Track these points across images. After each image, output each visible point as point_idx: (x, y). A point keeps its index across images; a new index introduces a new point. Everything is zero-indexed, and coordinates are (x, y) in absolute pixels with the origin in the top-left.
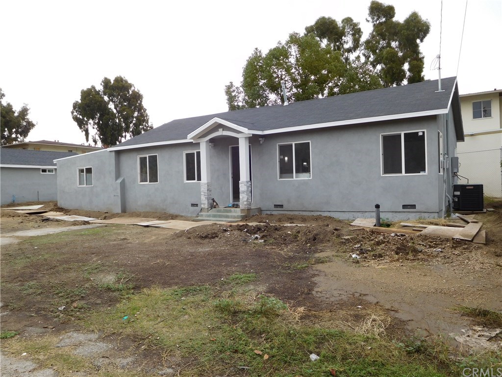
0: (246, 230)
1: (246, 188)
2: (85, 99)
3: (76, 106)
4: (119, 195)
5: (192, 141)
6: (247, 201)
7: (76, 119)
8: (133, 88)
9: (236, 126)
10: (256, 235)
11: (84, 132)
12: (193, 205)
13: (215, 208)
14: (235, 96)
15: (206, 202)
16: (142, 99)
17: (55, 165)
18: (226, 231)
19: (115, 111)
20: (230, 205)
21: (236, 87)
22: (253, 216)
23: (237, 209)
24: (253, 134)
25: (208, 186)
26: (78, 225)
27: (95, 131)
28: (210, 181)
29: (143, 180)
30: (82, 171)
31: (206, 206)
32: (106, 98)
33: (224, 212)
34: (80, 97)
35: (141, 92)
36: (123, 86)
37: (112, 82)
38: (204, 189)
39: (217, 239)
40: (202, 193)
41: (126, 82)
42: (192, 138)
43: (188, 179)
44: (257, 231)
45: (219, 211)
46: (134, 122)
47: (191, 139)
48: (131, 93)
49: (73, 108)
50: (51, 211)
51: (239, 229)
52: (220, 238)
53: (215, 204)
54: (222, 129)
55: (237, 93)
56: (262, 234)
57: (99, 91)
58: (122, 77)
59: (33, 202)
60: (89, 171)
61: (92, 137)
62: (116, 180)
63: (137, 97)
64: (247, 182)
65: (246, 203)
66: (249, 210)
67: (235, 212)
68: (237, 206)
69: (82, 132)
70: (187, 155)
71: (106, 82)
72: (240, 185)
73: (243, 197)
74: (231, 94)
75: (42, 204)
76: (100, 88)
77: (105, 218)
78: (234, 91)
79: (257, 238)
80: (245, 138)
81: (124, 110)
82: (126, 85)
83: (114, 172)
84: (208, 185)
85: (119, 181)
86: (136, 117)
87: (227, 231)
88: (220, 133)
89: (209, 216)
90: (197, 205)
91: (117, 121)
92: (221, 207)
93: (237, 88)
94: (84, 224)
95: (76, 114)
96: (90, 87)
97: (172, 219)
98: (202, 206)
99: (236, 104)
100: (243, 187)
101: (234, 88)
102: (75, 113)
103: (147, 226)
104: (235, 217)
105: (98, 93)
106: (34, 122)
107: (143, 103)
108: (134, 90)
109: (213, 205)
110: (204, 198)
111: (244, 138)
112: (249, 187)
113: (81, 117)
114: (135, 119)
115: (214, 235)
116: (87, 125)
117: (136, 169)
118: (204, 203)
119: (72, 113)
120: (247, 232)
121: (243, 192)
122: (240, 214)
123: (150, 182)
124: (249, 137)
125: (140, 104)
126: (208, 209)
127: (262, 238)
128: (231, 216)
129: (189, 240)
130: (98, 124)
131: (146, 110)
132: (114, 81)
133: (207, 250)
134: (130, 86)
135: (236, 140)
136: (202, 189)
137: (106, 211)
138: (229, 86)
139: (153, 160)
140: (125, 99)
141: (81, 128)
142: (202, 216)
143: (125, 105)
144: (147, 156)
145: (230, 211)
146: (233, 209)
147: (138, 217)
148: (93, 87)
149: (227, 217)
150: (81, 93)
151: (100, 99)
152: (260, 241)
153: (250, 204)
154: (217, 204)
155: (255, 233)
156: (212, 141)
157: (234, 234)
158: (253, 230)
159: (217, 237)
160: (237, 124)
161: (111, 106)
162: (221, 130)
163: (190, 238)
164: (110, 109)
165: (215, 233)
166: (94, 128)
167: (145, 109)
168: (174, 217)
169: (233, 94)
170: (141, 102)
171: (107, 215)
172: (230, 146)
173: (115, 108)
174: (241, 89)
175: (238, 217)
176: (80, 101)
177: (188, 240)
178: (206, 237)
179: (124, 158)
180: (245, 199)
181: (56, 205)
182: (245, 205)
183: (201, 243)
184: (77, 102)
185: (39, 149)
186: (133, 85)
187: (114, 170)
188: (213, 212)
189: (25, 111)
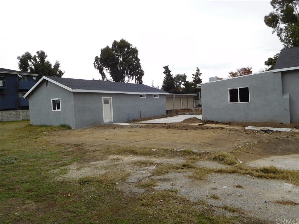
4: (288, 108)
49: (94, 61)
62: (283, 96)
71: (115, 43)
83: (280, 89)
96: (106, 47)
102: (96, 64)
125: (136, 56)
132: (119, 42)
134: (129, 45)
148: (108, 47)
170: (137, 54)
186: (131, 44)
189: (57, 65)
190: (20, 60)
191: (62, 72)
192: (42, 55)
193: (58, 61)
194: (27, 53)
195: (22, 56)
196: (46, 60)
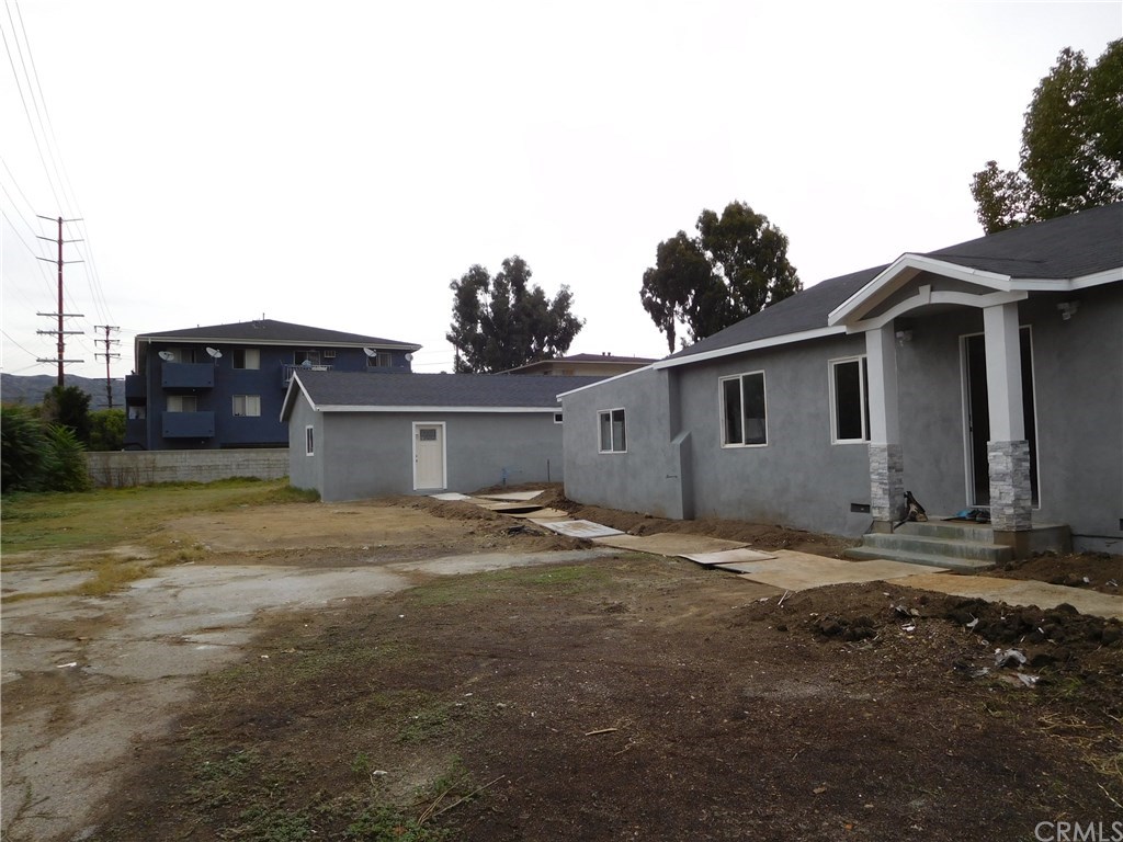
0: (976, 621)
1: (1010, 465)
2: (665, 261)
3: (650, 279)
4: (679, 473)
5: (842, 329)
6: (1015, 504)
7: (649, 305)
8: (765, 225)
9: (971, 270)
10: (1011, 652)
11: (665, 332)
12: (856, 507)
13: (913, 519)
14: (1003, 199)
15: (886, 503)
16: (785, 247)
17: (560, 405)
18: (904, 617)
19: (727, 281)
20: (964, 514)
21: (1007, 172)
22: (1036, 555)
23: (984, 530)
24: (1030, 292)
25: (890, 455)
26: (563, 549)
27: (687, 326)
28: (897, 443)
29: (734, 436)
30: (605, 417)
31: (886, 515)
32: (709, 255)
33: (940, 536)
34: (655, 260)
35: (784, 232)
36: (743, 224)
37: (720, 217)
38: (879, 464)
39: (867, 645)
40: (874, 477)
41: (750, 212)
42: (843, 321)
43: (842, 436)
44: (1018, 635)
45: (924, 532)
46: (768, 300)
47: (839, 323)
48: (760, 235)
49: (642, 285)
50: (548, 506)
51: (949, 618)
52: (879, 643)
53: (913, 508)
54: (928, 287)
55: (1010, 187)
56: (1037, 650)
57: (694, 241)
58: (741, 203)
59: (537, 484)
60: (619, 416)
61: (681, 341)
62: (672, 439)
63: (776, 242)
64: (1015, 445)
65: (1010, 511)
66: (1023, 534)
67: (976, 537)
68: (982, 517)
69: (661, 331)
70: (840, 369)
71: (707, 220)
72: (991, 455)
73: (1003, 493)
74: (990, 195)
75: (540, 489)
76: (694, 234)
77: (641, 532)
78: (1000, 186)
79: (1012, 663)
80: (1006, 306)
81: (744, 277)
82: (749, 219)
83: (668, 418)
84: (892, 451)
85: (679, 440)
86: (771, 290)
87: (910, 617)
88: (925, 298)
89: (892, 545)
90: (867, 508)
91: (732, 303)
92: (935, 518)
93: (1010, 175)
94: (578, 548)
95: (650, 295)
96: (674, 235)
97: (787, 547)
98: (875, 513)
99: (1007, 219)
100: (999, 462)
101: (1001, 177)
102: (648, 295)
103: (710, 567)
104: (971, 555)
105: (691, 245)
106: (580, 320)
107: (787, 256)
108: (768, 228)
109: (908, 511)
110: (880, 492)
111: (1001, 308)
112: (1020, 460)
113: (659, 300)
114: (769, 294)
115: (858, 630)
116: (672, 316)
117: (715, 410)
118: (882, 506)
119: (643, 293)
120: (977, 630)
121: (1002, 477)
122: (990, 545)
123: (747, 443)
124: (1019, 302)
125: (782, 259)
126: (891, 522)
127: (1033, 665)
128: (961, 549)
129: (781, 635)
130: (691, 312)
131: (795, 270)
132: (723, 215)
133: (811, 691)
134: (760, 220)
135: (976, 315)
136: (874, 465)
137: (647, 514)
138: (985, 173)
139: (755, 385)
140: (747, 250)
141: (658, 324)
142: (871, 542)
143: (748, 265)
144: (740, 377)
145: (960, 535)
146: (968, 528)
147: (706, 534)
148: (682, 235)
149: (948, 551)
150: (658, 250)
151: (695, 259)
152: (1025, 678)
153: (1028, 515)
154: (921, 510)
155: (1010, 641)
156: (900, 323)
157: (928, 633)
158: (1004, 626)
159: (870, 636)
160: (973, 266)
161: (719, 270)
162: (925, 290)
163: (783, 629)
164: (717, 277)
165: (864, 622)
166: (683, 322)
167: (792, 268)
168: (794, 539)
169: (997, 194)
170: (784, 253)
171: (647, 523)
172: (962, 338)
173: (728, 274)
174: (1023, 176)
175: (982, 555)
176: (656, 268)
177: (776, 634)
178: (833, 633)
179: (690, 384)
180: (1009, 500)
181: (561, 493)
182: (1009, 517)
183: (809, 657)
184: (651, 269)
185: (572, 372)
186: (765, 218)
187: (668, 414)
188: (906, 533)
189: (564, 300)
190: (456, 292)
191: (575, 320)
192: (516, 272)
193: (568, 287)
194: (474, 269)
195: (464, 280)
196: (529, 286)
